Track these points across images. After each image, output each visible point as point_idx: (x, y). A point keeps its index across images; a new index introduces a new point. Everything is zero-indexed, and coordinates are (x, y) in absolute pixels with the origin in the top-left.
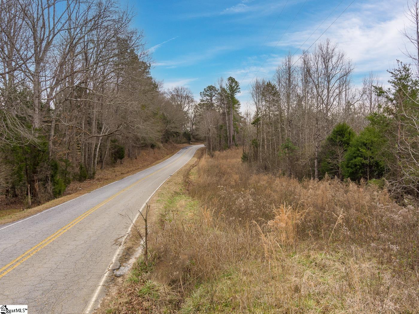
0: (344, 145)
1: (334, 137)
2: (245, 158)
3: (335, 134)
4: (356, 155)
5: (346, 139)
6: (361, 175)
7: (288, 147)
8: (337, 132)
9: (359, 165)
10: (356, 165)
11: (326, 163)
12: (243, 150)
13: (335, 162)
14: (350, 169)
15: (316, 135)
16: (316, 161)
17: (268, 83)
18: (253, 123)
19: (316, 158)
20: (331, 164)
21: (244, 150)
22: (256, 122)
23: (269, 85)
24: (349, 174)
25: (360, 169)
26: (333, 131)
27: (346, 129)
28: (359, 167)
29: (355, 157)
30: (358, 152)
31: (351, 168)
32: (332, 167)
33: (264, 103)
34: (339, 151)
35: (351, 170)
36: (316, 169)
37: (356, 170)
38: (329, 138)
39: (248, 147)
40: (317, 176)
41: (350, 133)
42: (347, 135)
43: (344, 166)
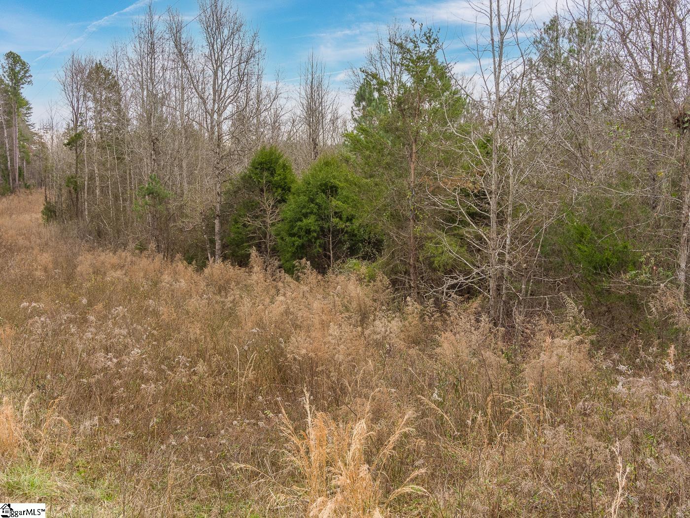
0: (274, 190)
1: (256, 174)
2: (50, 213)
3: (257, 168)
4: (308, 211)
5: (279, 177)
6: (320, 250)
7: (153, 193)
8: (261, 164)
9: (315, 231)
10: (308, 232)
11: (240, 225)
12: (46, 197)
13: (258, 223)
14: (296, 238)
15: (218, 168)
16: (217, 221)
17: (97, 64)
18: (68, 144)
19: (217, 216)
20: (249, 228)
21: (48, 196)
22: (75, 141)
23: (99, 68)
24: (294, 249)
25: (316, 239)
26: (253, 163)
27: (278, 159)
28: (315, 234)
29: (306, 215)
30: (312, 205)
31: (299, 237)
32: (253, 233)
33: (91, 104)
34: (267, 201)
35: (298, 242)
36: (217, 238)
37: (310, 241)
38: (245, 176)
39: (55, 191)
40: (219, 252)
41: (285, 167)
42: (279, 171)
43: (283, 234)
